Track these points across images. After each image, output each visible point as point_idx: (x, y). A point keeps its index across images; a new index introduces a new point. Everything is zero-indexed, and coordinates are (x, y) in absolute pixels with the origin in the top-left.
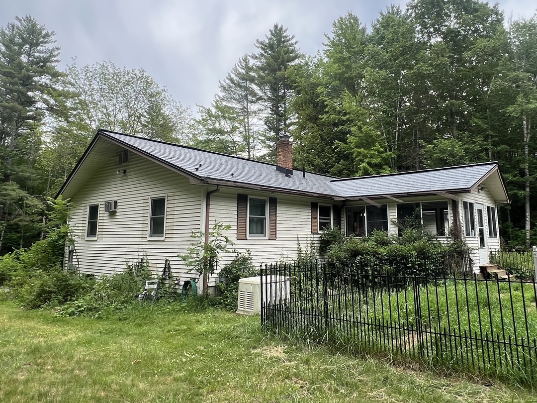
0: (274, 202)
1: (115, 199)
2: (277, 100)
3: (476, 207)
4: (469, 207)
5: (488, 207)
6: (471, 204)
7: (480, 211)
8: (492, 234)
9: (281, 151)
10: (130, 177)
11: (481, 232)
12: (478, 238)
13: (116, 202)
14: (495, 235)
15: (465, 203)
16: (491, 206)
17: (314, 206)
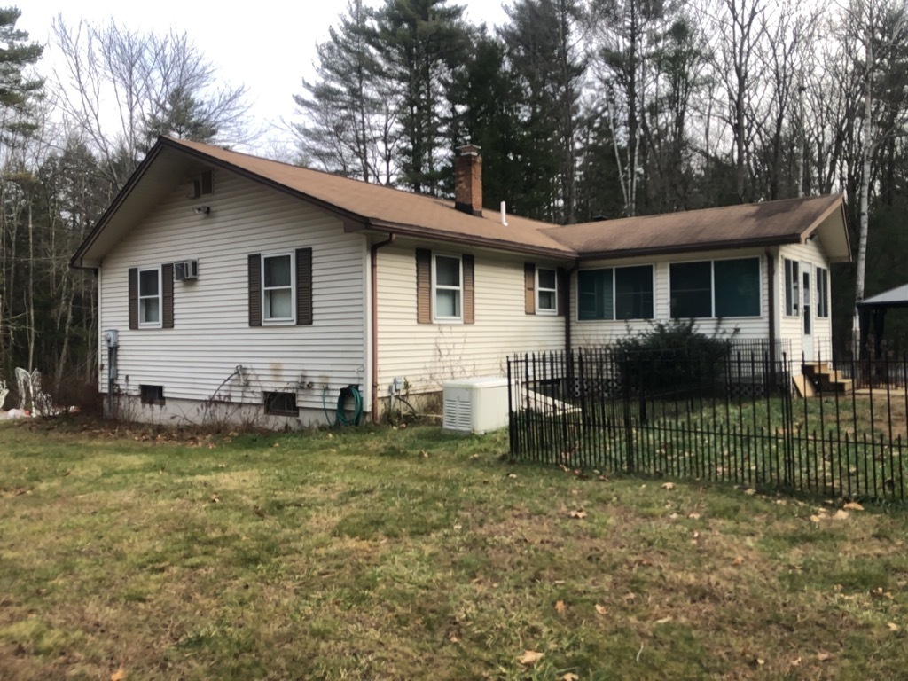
0: (470, 262)
1: (194, 257)
3: (802, 269)
4: (792, 267)
5: (819, 269)
6: (795, 264)
7: (806, 276)
8: (822, 312)
9: (462, 176)
10: (220, 219)
11: (807, 308)
12: (801, 319)
13: (195, 264)
14: (826, 315)
15: (787, 262)
16: (823, 266)
17: (529, 268)
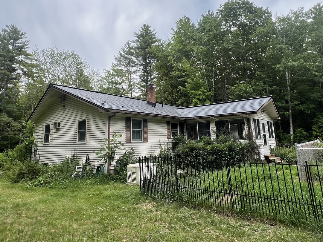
0: (146, 121)
1: (59, 121)
2: (146, 65)
3: (261, 122)
4: (257, 121)
5: (268, 122)
7: (263, 124)
8: (271, 137)
9: (149, 93)
10: (67, 109)
11: (265, 136)
12: (263, 139)
13: (59, 123)
14: (273, 137)
15: (254, 120)
16: (270, 121)
17: (168, 123)
